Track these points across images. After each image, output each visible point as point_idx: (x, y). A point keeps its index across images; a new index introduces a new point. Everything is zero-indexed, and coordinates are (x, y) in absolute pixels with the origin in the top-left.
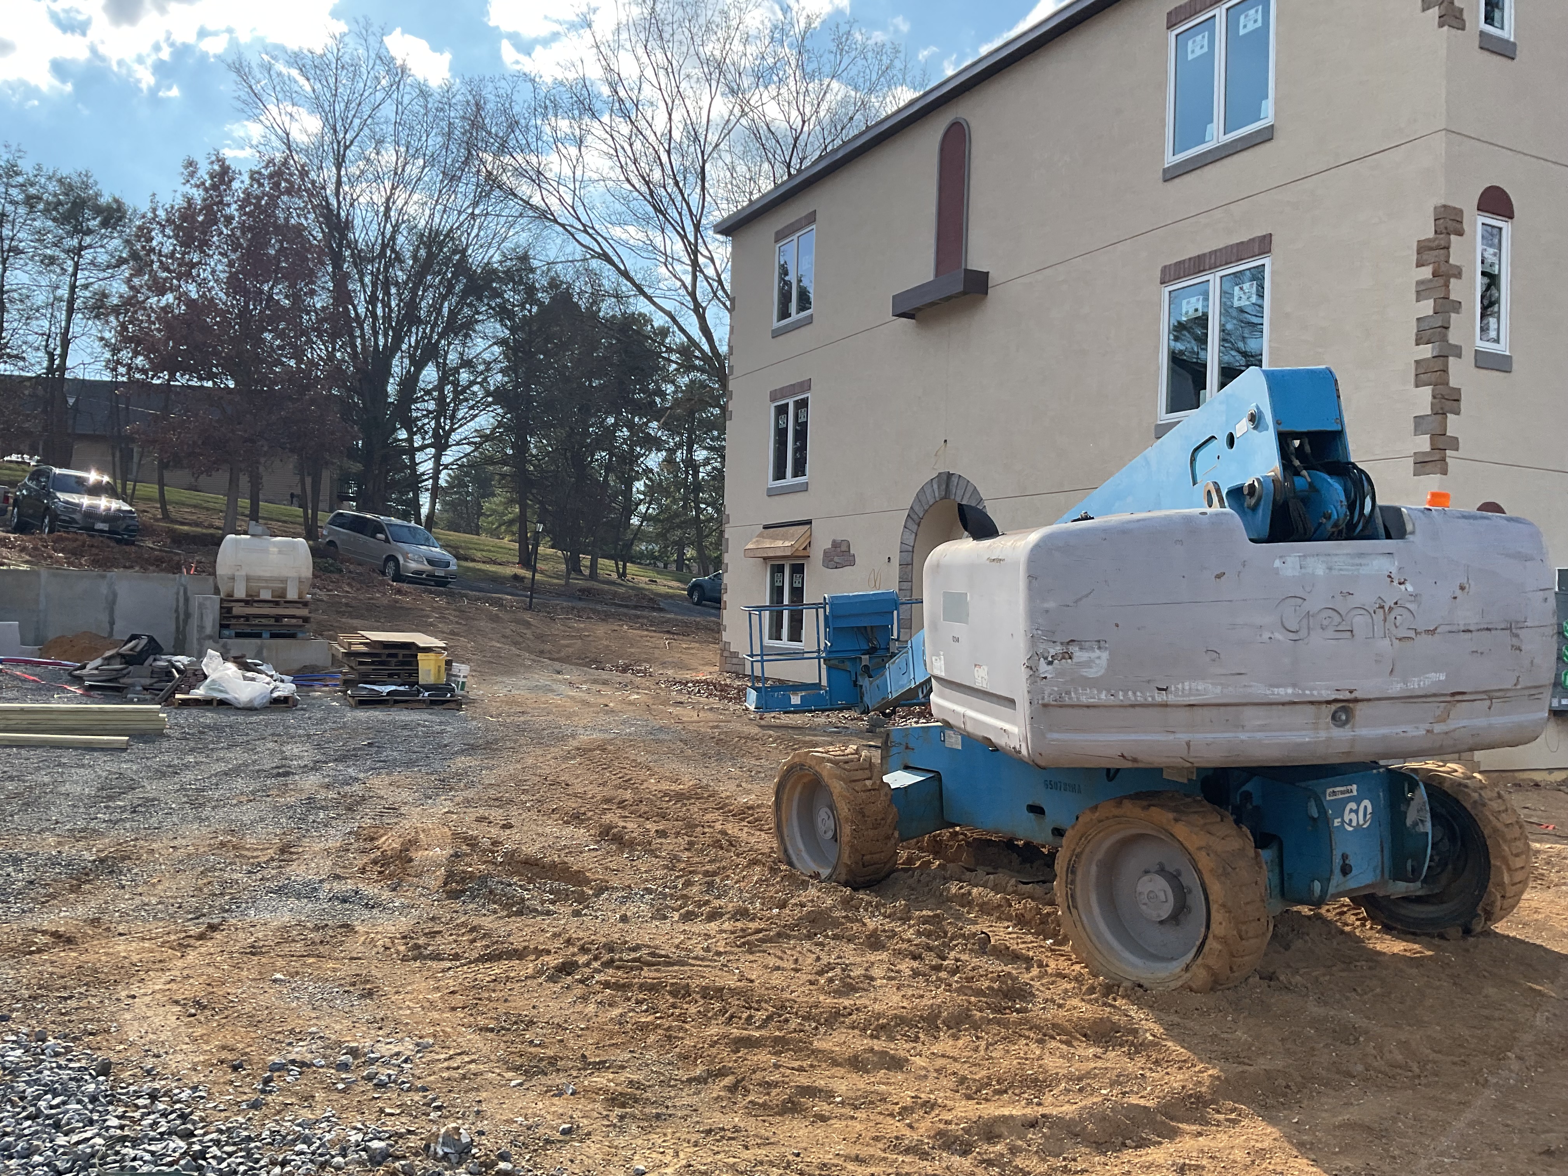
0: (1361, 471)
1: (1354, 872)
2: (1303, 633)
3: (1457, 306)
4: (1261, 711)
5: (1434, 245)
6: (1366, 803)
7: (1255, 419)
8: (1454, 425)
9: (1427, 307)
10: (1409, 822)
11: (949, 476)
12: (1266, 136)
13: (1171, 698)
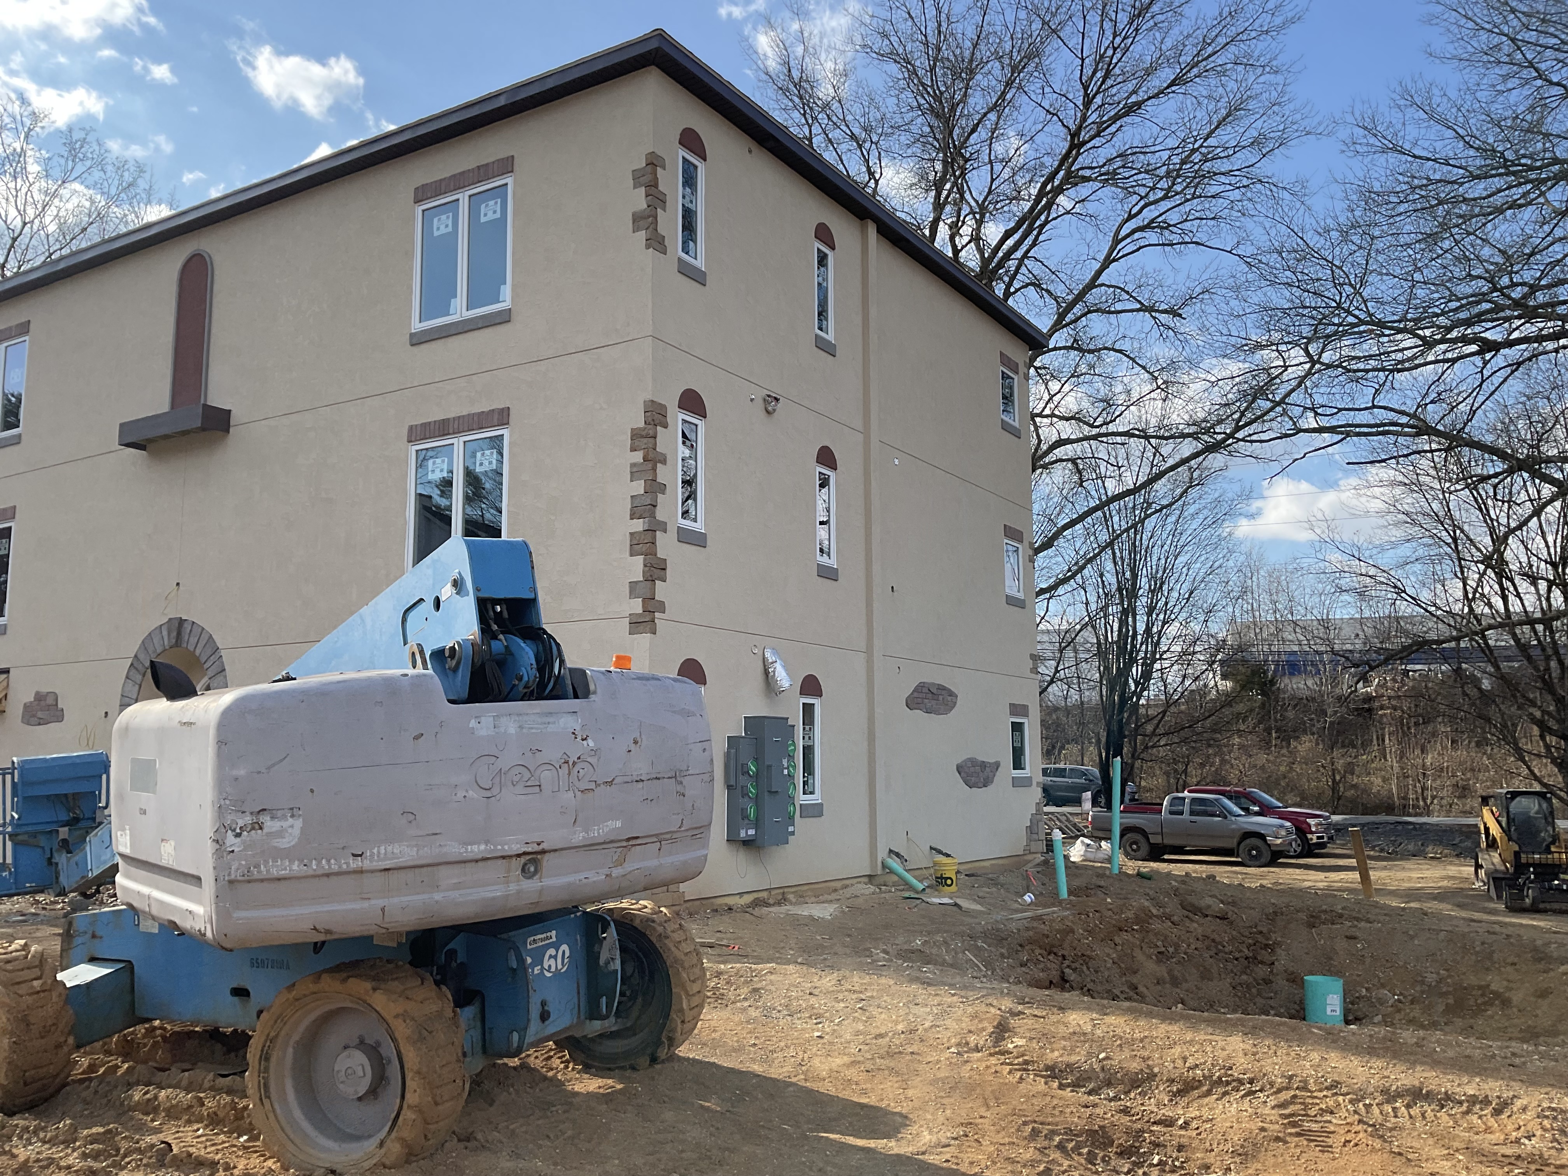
0: (550, 636)
1: (551, 1019)
2: (495, 790)
3: (663, 488)
4: (456, 870)
5: (644, 433)
6: (565, 947)
7: (458, 584)
8: (661, 591)
9: (639, 487)
10: (602, 962)
11: (181, 622)
12: (503, 318)
13: (367, 864)
